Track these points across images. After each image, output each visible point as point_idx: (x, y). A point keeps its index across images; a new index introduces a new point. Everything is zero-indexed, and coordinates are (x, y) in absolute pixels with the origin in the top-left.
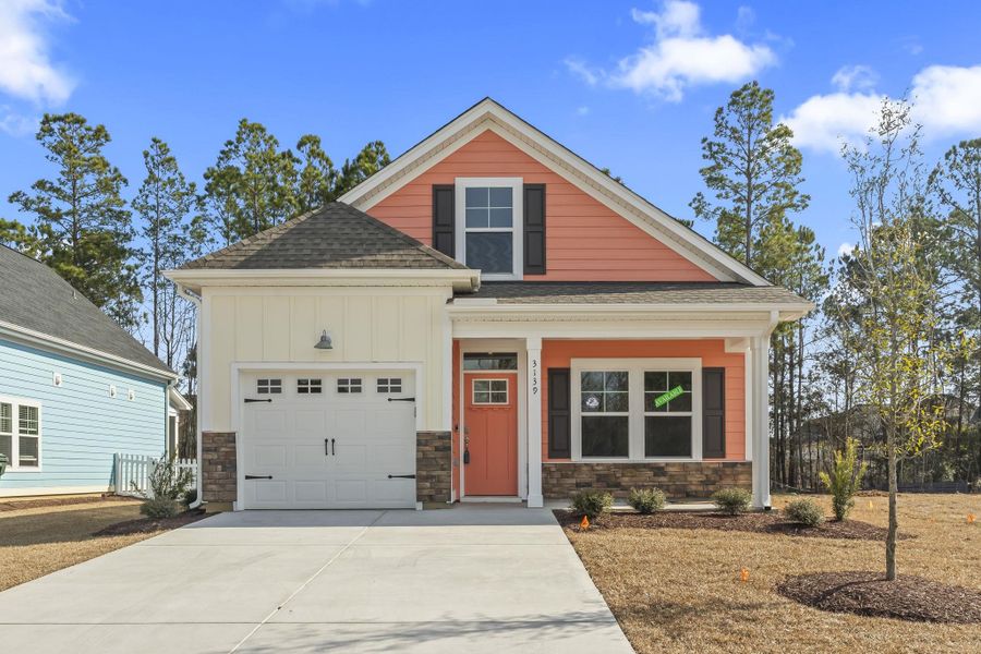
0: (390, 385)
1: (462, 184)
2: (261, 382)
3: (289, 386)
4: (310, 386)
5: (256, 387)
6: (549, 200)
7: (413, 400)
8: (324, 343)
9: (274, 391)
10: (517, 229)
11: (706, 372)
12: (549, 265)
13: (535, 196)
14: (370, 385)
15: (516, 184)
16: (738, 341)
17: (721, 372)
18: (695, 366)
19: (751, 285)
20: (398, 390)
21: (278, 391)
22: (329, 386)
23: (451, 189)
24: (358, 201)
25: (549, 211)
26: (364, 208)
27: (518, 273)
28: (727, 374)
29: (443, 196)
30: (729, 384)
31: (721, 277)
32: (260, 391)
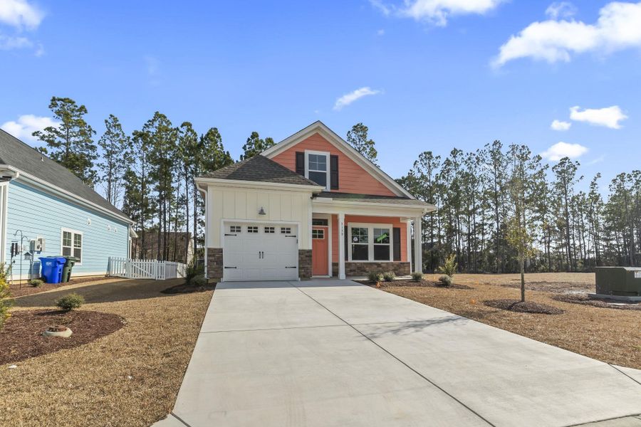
0: (286, 231)
1: (307, 153)
2: (232, 227)
3: (244, 229)
4: (253, 229)
5: (230, 229)
6: (339, 162)
7: (295, 236)
8: (262, 212)
9: (237, 231)
10: (328, 171)
11: (394, 229)
12: (340, 187)
13: (334, 159)
14: (278, 230)
15: (328, 154)
16: (406, 218)
17: (399, 229)
18: (390, 227)
19: (409, 199)
20: (289, 232)
21: (240, 231)
22: (261, 230)
23: (303, 154)
24: (267, 156)
25: (340, 166)
26: (270, 158)
27: (328, 188)
28: (401, 230)
29: (300, 157)
30: (402, 234)
31: (399, 195)
32: (231, 231)
